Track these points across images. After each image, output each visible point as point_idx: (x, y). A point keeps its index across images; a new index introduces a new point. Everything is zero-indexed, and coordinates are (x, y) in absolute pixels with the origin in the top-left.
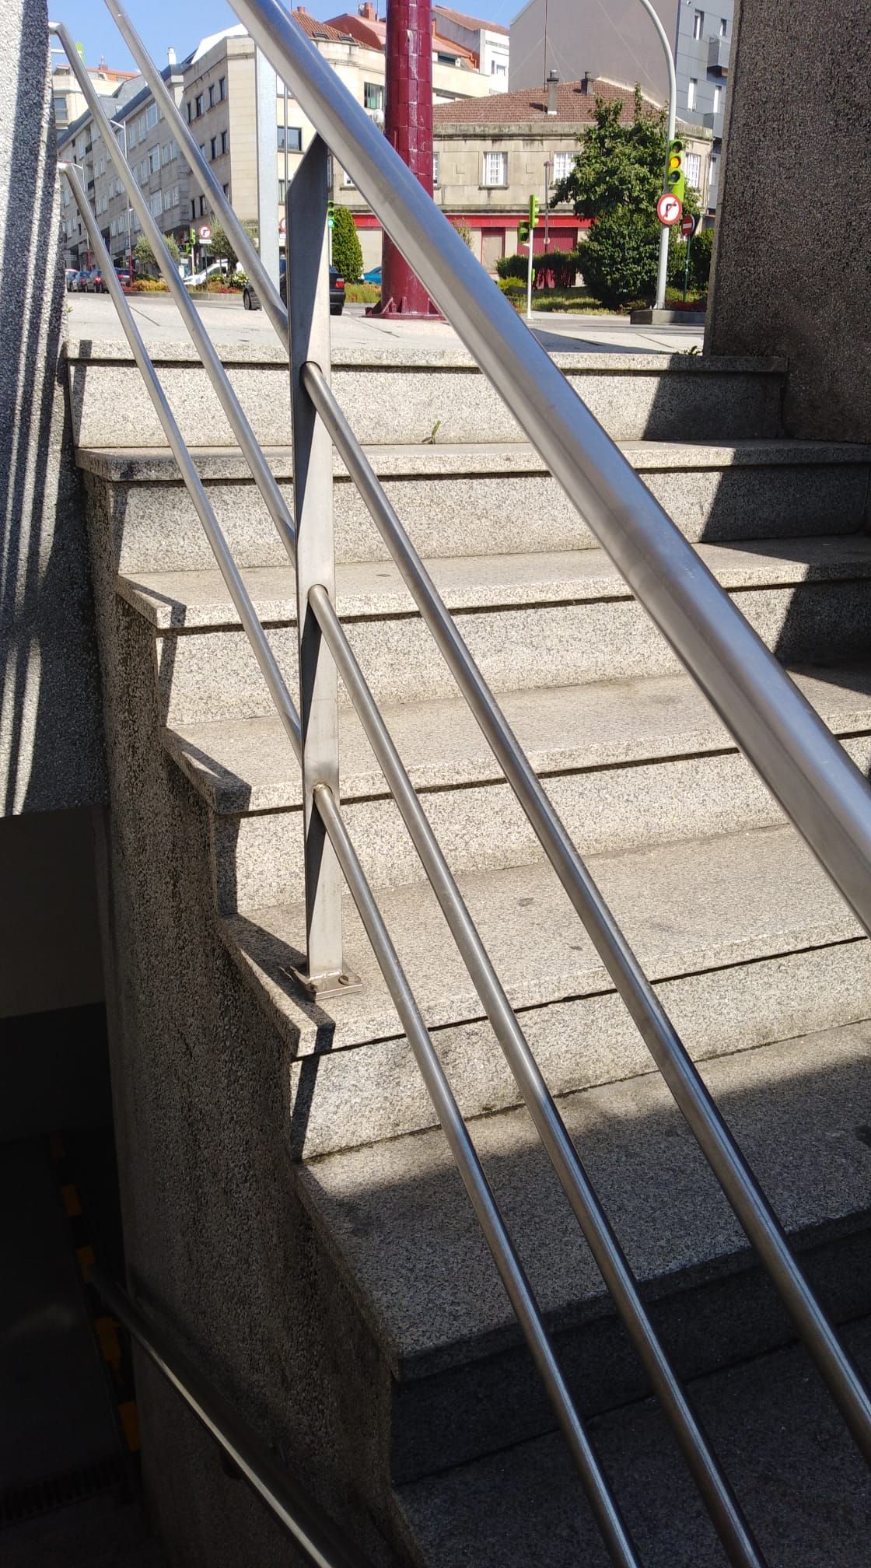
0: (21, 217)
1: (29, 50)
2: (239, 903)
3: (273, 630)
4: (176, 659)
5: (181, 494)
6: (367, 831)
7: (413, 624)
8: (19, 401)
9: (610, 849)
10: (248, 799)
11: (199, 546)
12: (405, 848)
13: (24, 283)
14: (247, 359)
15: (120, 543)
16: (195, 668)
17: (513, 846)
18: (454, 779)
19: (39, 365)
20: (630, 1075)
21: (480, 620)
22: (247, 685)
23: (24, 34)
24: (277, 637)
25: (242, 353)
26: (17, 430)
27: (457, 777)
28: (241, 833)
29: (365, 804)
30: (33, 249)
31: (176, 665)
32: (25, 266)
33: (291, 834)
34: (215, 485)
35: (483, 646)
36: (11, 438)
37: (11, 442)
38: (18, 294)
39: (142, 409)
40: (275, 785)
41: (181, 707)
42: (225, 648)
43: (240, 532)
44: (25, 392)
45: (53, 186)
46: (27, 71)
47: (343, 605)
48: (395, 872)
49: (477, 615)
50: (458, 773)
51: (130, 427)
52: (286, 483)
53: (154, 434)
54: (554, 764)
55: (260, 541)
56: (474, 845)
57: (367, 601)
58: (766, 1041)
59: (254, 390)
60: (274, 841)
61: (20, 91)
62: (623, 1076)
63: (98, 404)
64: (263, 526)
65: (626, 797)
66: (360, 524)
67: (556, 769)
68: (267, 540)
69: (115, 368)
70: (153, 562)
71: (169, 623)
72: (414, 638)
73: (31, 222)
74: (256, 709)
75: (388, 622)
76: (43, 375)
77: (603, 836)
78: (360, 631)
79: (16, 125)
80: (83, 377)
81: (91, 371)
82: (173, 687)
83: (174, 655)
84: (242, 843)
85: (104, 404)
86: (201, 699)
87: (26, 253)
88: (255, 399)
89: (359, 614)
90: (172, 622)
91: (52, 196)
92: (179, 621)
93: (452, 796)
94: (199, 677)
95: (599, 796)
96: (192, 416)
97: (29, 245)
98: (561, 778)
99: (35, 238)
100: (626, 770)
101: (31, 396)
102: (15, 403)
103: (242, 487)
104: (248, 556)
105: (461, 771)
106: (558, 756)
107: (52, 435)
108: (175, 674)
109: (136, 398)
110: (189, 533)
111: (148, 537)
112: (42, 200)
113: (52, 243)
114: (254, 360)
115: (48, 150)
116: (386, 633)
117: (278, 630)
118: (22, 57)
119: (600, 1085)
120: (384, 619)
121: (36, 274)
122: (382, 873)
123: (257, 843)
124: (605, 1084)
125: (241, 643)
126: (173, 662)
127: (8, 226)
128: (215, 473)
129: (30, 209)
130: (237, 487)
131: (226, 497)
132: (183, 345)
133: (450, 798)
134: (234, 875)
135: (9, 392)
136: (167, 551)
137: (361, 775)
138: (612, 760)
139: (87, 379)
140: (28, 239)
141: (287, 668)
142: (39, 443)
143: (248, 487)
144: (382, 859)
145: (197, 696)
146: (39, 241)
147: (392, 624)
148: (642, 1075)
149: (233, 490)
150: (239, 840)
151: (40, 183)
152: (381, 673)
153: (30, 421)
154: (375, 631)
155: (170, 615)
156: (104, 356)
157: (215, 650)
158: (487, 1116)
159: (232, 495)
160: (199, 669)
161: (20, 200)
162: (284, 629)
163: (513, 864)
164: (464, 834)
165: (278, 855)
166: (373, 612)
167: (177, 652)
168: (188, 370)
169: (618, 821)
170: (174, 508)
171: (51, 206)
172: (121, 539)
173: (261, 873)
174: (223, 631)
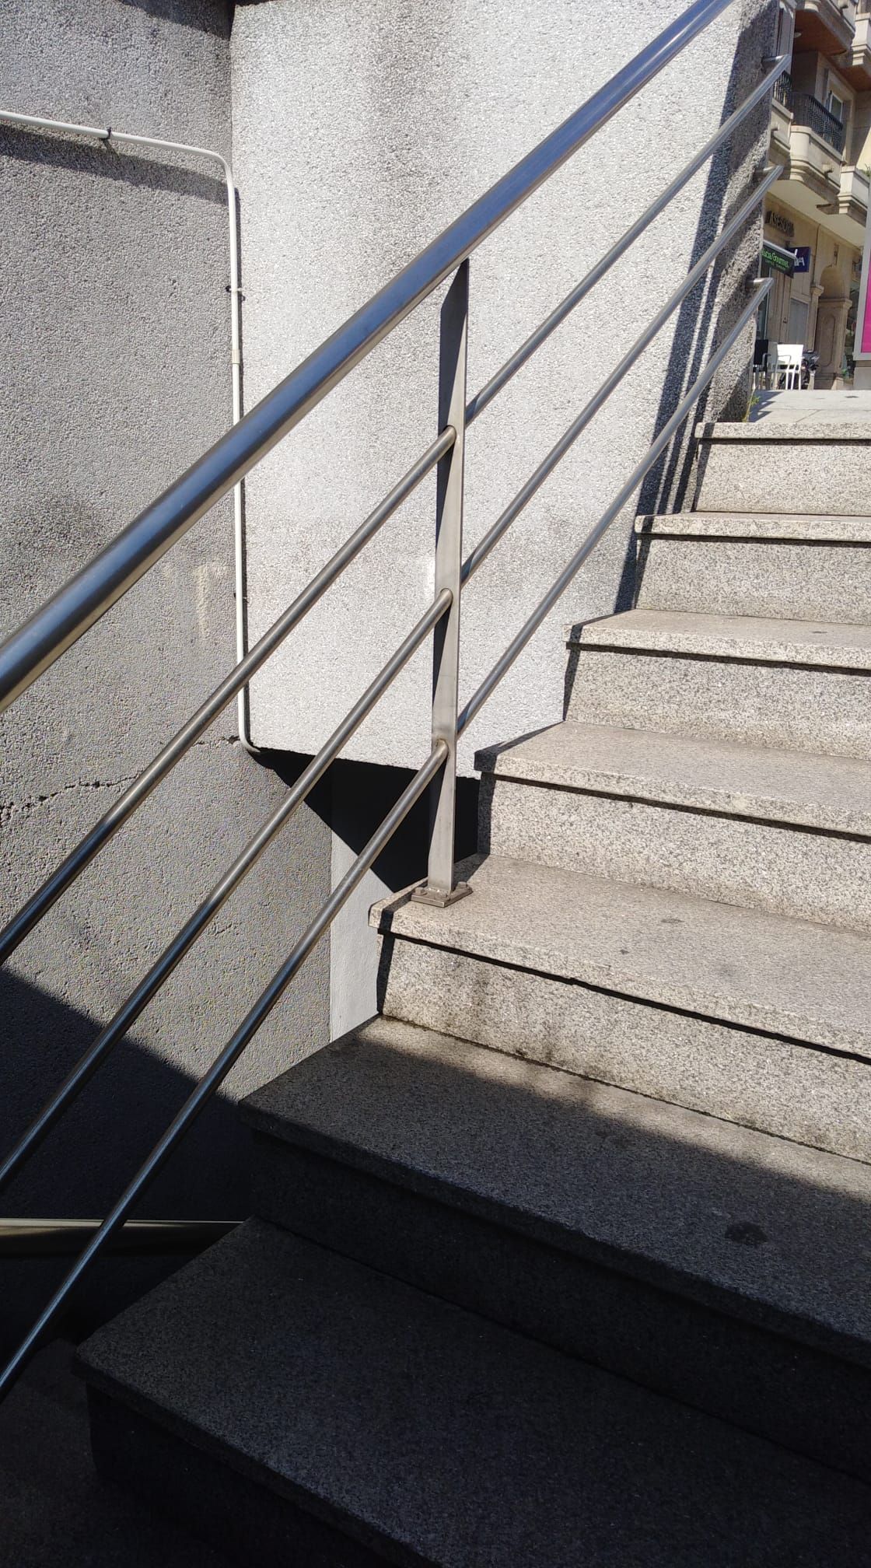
0: (687, 327)
1: (710, 198)
2: (491, 846)
3: (654, 658)
4: (578, 669)
5: (692, 548)
6: (591, 821)
7: (784, 674)
8: (665, 473)
9: (838, 924)
10: (495, 763)
11: (702, 593)
12: (623, 849)
13: (682, 378)
14: (848, 436)
15: (640, 584)
16: (590, 678)
17: (727, 883)
18: (661, 796)
19: (684, 445)
20: (656, 1096)
21: (858, 683)
22: (628, 701)
23: (709, 186)
24: (657, 664)
25: (845, 430)
26: (660, 496)
27: (663, 795)
28: (496, 791)
29: (590, 797)
30: (692, 352)
31: (577, 673)
32: (685, 366)
33: (532, 805)
34: (722, 542)
35: (859, 710)
36: (655, 502)
37: (654, 505)
38: (677, 388)
39: (752, 480)
40: (514, 759)
41: (577, 707)
42: (615, 666)
43: (738, 583)
44: (670, 466)
45: (713, 301)
46: (706, 214)
47: (710, 644)
48: (613, 867)
49: (854, 677)
50: (664, 791)
51: (739, 495)
52: (785, 544)
53: (758, 501)
54: (763, 810)
55: (755, 594)
56: (688, 868)
57: (733, 643)
58: (819, 1145)
59: (856, 465)
60: (518, 806)
61: (699, 229)
62: (648, 1094)
63: (716, 476)
64: (759, 581)
65: (860, 875)
66: (855, 587)
67: (765, 817)
68: (762, 594)
69: (734, 446)
70: (663, 601)
71: (569, 637)
72: (784, 688)
73: (693, 331)
74: (633, 722)
75: (759, 668)
76: (685, 452)
77: (830, 908)
78: (732, 671)
79: (693, 256)
80: (708, 453)
81: (715, 448)
82: (573, 690)
83: (577, 665)
84: (496, 800)
85: (721, 476)
86: (593, 704)
87: (686, 355)
88: (856, 472)
89: (724, 655)
90: (571, 638)
91: (712, 308)
92: (576, 638)
93: (669, 814)
94: (593, 687)
95: (826, 863)
96: (794, 487)
97: (690, 349)
98: (783, 830)
99: (694, 343)
100: (860, 844)
101: (675, 469)
102: (662, 475)
103: (744, 545)
104: (743, 606)
105: (667, 791)
106: (768, 805)
107: (685, 501)
108: (576, 681)
109: (748, 471)
110: (695, 581)
111: (662, 581)
112: (705, 312)
113: (707, 346)
114: (855, 436)
115: (714, 273)
116: (757, 678)
117: (659, 659)
118: (704, 204)
119: (624, 1089)
120: (756, 665)
121: (692, 372)
122: (601, 863)
123: (506, 803)
124: (628, 1090)
125: (628, 664)
126: (575, 670)
127: (676, 336)
128: (717, 531)
129: (694, 321)
130: (740, 545)
131: (729, 553)
132: (791, 424)
133: (666, 815)
134: (490, 823)
135: (659, 466)
136: (676, 594)
137: (580, 769)
138: (829, 826)
139: (711, 455)
140: (690, 344)
141: (663, 693)
142: (674, 507)
143: (749, 545)
144: (602, 851)
145: (590, 702)
146: (697, 345)
147: (764, 670)
148: (667, 1102)
149: (737, 547)
150: (494, 797)
151: (704, 299)
152: (747, 714)
153: (670, 489)
154: (746, 674)
155: (570, 631)
156: (722, 436)
157: (607, 667)
158: (516, 1057)
159: (735, 551)
160: (594, 680)
161: (688, 314)
162: (664, 659)
163: (727, 900)
164: (679, 855)
165: (521, 818)
166: (738, 654)
167: (579, 663)
168: (796, 447)
169: (850, 897)
170: (685, 558)
171: (710, 317)
172: (642, 580)
173: (508, 828)
174: (615, 652)
